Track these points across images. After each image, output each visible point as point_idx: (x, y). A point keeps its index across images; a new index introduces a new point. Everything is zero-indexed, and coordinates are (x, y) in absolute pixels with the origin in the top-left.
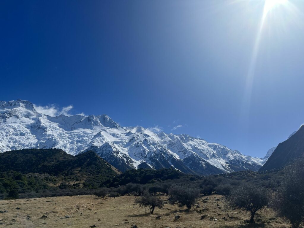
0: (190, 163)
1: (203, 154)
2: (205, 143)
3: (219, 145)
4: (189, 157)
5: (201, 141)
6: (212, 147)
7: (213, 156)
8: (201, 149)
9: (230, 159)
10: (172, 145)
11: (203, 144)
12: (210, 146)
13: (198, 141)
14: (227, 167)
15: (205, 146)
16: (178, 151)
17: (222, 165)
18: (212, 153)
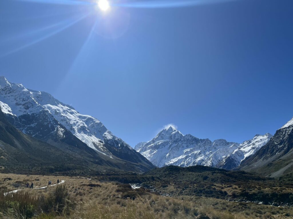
0: (33, 125)
1: (67, 122)
2: (75, 113)
3: (94, 118)
4: (33, 114)
5: (69, 108)
6: (84, 120)
7: (82, 129)
8: (66, 116)
9: (106, 137)
10: (9, 92)
11: (72, 113)
12: (80, 117)
13: (66, 108)
14: (102, 146)
15: (73, 115)
16: (15, 102)
17: (94, 143)
18: (82, 125)
